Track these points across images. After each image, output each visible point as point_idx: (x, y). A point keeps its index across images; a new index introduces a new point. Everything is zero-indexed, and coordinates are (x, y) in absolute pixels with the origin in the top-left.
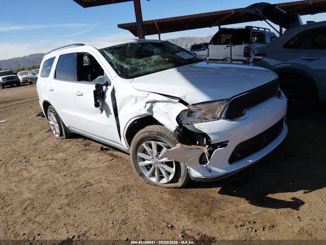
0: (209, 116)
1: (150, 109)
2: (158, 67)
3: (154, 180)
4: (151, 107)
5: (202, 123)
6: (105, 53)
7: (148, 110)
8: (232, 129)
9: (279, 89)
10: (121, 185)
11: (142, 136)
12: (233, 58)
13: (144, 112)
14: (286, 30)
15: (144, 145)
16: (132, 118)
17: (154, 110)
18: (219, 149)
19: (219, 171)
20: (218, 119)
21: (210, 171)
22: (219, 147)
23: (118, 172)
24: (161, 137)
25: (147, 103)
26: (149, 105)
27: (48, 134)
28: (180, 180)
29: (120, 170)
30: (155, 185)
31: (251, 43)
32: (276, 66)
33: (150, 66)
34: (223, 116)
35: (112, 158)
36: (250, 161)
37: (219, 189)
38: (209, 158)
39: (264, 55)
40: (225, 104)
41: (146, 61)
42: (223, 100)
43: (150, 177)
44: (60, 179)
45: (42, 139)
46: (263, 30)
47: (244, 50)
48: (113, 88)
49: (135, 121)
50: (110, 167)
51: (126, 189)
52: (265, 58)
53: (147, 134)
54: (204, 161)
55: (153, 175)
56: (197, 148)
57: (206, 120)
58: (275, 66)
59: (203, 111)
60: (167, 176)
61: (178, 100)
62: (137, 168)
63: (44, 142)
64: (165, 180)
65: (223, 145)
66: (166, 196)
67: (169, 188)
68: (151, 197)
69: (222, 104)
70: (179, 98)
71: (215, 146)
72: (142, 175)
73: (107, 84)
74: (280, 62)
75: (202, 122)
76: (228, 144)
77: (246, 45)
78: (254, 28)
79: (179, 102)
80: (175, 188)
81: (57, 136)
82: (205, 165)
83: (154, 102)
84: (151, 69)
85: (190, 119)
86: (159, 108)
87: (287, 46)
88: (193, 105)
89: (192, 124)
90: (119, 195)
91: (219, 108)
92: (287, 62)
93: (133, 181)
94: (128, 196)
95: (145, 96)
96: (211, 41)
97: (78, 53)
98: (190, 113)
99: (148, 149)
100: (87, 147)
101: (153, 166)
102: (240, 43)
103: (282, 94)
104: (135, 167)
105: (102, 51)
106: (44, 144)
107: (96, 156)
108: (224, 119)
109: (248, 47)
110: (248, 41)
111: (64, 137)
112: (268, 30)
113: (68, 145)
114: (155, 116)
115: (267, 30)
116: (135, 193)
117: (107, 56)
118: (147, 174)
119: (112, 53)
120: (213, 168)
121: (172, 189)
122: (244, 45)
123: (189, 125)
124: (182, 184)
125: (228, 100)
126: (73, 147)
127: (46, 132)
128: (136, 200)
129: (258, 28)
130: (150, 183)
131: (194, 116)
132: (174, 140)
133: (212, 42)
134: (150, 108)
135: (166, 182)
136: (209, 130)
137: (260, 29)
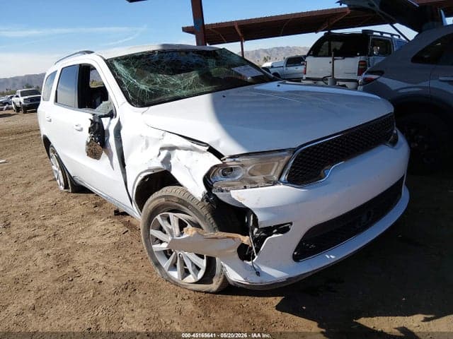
0: (259, 178)
1: (167, 161)
2: (198, 90)
3: (175, 275)
4: (168, 157)
5: (245, 190)
6: (114, 66)
7: (162, 162)
8: (299, 202)
9: (395, 132)
10: (124, 279)
11: (156, 203)
12: (336, 77)
13: (157, 164)
14: (417, 33)
15: (158, 217)
16: (142, 173)
17: (172, 161)
18: (274, 236)
19: (275, 274)
20: (275, 184)
21: (258, 273)
22: (276, 233)
23: (128, 256)
24: (183, 207)
25: (162, 149)
26: (164, 153)
27: (52, 184)
28: (215, 280)
29: (131, 251)
30: (176, 284)
31: (370, 56)
32: (401, 91)
33: (184, 88)
34: (283, 178)
35: (127, 229)
36: (332, 257)
37: (279, 299)
38: (258, 250)
39: (381, 73)
40: (287, 158)
41: (181, 79)
42: (284, 150)
43: (169, 270)
44: (38, 261)
45: (41, 191)
46: (389, 36)
47: (359, 65)
48: (119, 121)
49: (146, 177)
50: (117, 246)
51: (130, 287)
52: (382, 78)
53: (163, 200)
54: (249, 255)
55: (174, 266)
56: (228, 237)
57: (254, 184)
58: (397, 90)
59: (249, 169)
60: (194, 271)
61: (207, 148)
62: (151, 253)
63: (42, 197)
64: (191, 278)
65: (283, 229)
66: (189, 306)
67: (197, 291)
68: (164, 308)
69: (283, 157)
70: (207, 145)
71: (269, 231)
72: (158, 264)
73: (111, 115)
74: (406, 85)
75: (245, 187)
76: (292, 228)
77: (362, 58)
78: (375, 33)
79: (208, 150)
80: (206, 292)
81: (62, 188)
82: (250, 263)
83: (172, 148)
84: (184, 92)
85: (227, 181)
86: (179, 160)
87: (418, 59)
88: (231, 157)
89: (227, 191)
90: (116, 297)
91: (277, 163)
92: (420, 85)
93: (145, 273)
94: (128, 302)
95: (158, 137)
96: (310, 52)
97: (80, 65)
98: (226, 171)
99: (165, 224)
100: (97, 209)
101: (174, 253)
102: (352, 55)
103: (401, 138)
104: (148, 251)
105: (110, 63)
106: (39, 200)
107: (104, 225)
108: (284, 183)
109: (364, 61)
110: (364, 52)
111: (70, 191)
112: (397, 37)
113: (72, 202)
114: (174, 172)
115: (395, 37)
116: (141, 296)
117: (117, 70)
118: (166, 264)
119: (127, 65)
120: (264, 269)
121: (202, 295)
122: (359, 58)
123: (222, 191)
124: (218, 286)
125: (294, 150)
126: (78, 207)
127: (50, 181)
128: (139, 310)
129: (382, 33)
130: (169, 280)
131: (234, 176)
132: (204, 215)
133: (312, 53)
134: (166, 158)
135: (193, 281)
136: (257, 203)
137: (384, 35)
